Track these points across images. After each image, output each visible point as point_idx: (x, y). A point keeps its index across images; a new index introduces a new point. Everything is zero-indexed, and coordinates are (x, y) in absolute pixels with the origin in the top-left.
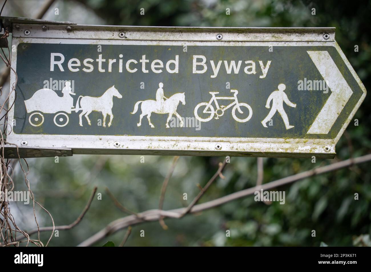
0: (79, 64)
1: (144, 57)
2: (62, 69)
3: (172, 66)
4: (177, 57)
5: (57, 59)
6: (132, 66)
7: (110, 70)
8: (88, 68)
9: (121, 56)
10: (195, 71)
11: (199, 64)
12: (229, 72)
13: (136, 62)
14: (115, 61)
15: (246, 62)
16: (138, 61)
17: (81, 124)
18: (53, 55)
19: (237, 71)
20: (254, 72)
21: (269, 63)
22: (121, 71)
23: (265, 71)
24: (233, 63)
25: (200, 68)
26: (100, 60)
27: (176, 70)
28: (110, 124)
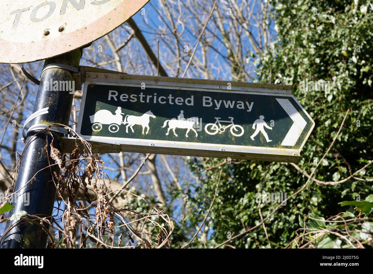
0: (127, 97)
1: (170, 95)
2: (116, 100)
3: (189, 102)
4: (192, 97)
5: (113, 94)
6: (163, 100)
7: (148, 101)
8: (134, 100)
9: (155, 94)
10: (204, 105)
11: (207, 101)
12: (227, 106)
13: (165, 98)
14: (151, 96)
15: (238, 102)
16: (167, 97)
17: (127, 131)
18: (110, 92)
19: (232, 107)
20: (243, 107)
21: (252, 103)
22: (155, 102)
23: (250, 108)
24: (229, 102)
25: (207, 103)
26: (142, 96)
27: (192, 104)
28: (147, 133)
